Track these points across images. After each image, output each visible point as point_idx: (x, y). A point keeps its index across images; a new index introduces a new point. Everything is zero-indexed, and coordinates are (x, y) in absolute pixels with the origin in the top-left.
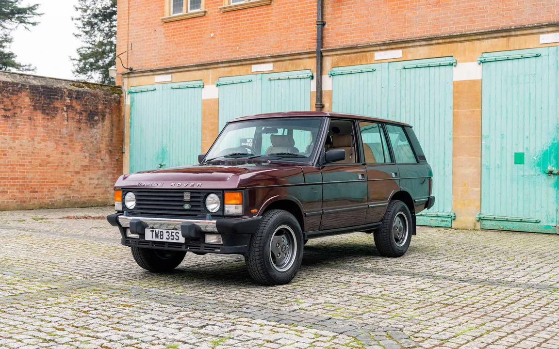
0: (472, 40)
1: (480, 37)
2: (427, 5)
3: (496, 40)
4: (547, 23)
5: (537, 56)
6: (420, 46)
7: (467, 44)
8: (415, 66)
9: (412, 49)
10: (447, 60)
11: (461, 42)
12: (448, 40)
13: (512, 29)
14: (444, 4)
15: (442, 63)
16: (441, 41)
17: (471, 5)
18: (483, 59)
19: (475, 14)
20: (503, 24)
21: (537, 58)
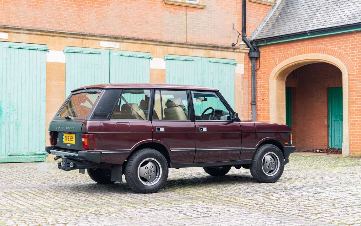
0: (61, 36)
1: (66, 36)
2: (27, 5)
3: (75, 39)
4: (107, 36)
5: (99, 54)
6: (23, 33)
7: (56, 38)
8: (19, 47)
9: (16, 34)
10: (43, 47)
11: (52, 36)
12: (45, 34)
13: (87, 35)
14: (40, 8)
15: (39, 48)
16: (39, 33)
17: (59, 13)
18: (67, 50)
19: (61, 20)
20: (79, 30)
21: (99, 55)
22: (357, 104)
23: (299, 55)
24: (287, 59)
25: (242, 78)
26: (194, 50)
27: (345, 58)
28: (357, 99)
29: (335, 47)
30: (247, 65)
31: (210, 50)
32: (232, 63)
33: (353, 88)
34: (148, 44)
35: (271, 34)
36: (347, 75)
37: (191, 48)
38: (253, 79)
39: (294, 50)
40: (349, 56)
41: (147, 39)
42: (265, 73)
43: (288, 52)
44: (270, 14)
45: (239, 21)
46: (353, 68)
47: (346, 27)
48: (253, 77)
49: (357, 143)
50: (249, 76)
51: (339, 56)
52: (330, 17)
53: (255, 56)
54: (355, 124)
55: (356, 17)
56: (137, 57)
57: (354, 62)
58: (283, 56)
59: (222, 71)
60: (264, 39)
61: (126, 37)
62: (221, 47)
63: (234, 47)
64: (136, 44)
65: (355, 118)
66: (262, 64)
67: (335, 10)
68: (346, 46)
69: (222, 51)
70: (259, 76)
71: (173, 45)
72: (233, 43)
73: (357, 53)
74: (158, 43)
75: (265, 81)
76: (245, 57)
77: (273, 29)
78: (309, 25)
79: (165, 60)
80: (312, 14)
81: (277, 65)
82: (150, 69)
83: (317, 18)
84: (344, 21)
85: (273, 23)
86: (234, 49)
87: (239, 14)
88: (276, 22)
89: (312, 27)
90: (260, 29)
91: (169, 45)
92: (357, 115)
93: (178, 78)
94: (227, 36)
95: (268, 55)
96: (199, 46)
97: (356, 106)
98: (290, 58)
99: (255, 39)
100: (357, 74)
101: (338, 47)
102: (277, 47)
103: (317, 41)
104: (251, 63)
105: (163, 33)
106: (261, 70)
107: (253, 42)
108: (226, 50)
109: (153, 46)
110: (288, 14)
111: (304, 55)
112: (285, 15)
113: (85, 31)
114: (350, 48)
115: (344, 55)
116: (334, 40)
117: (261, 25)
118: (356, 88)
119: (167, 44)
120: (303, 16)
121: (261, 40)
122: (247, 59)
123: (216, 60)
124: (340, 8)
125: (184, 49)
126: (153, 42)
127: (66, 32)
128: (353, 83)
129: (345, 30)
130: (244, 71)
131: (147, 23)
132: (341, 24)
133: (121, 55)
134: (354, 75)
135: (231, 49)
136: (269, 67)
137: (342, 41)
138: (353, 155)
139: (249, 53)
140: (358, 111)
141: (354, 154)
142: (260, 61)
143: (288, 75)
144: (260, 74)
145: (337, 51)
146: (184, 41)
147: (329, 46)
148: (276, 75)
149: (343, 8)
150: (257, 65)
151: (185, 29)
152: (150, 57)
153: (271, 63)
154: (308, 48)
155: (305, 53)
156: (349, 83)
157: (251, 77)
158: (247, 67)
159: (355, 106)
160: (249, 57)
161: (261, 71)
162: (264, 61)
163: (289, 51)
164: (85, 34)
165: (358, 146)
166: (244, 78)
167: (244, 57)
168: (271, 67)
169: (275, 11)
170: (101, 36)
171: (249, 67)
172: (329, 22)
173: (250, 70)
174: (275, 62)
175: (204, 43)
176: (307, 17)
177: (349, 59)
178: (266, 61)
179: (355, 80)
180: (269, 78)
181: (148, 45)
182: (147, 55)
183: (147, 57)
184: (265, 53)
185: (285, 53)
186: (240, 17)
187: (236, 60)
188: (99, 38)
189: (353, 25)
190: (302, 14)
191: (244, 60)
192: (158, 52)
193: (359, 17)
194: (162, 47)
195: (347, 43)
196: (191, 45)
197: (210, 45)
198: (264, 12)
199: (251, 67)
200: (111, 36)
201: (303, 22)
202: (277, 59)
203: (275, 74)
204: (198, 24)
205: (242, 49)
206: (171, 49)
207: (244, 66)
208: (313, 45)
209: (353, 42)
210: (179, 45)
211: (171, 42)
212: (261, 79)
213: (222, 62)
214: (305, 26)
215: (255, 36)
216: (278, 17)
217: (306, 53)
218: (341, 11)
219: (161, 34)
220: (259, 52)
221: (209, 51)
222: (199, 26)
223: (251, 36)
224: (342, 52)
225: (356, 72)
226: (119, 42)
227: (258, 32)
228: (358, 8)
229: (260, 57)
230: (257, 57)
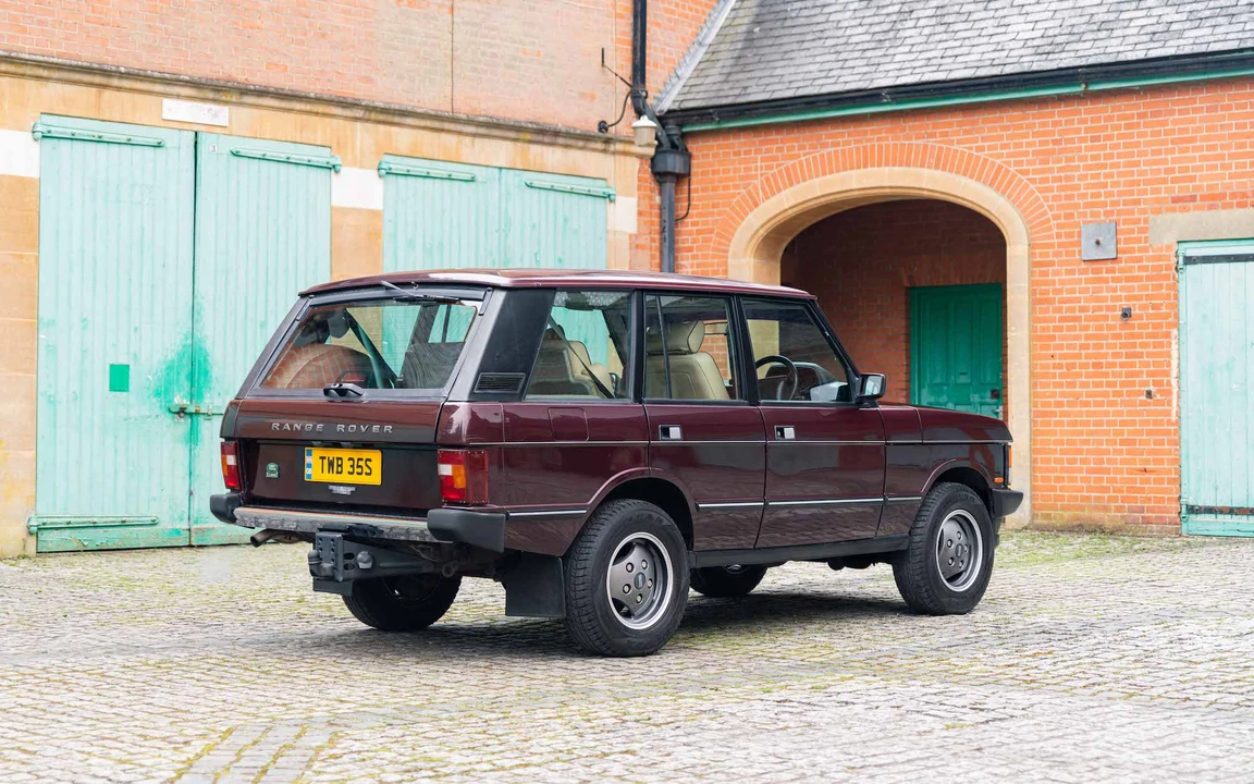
0: (23, 76)
1: (45, 73)
3: (74, 88)
4: (187, 78)
5: (159, 146)
7: (5, 81)
13: (121, 73)
18: (45, 129)
19: (25, 11)
20: (88, 54)
21: (157, 149)
22: (1060, 347)
23: (845, 169)
24: (798, 182)
25: (630, 248)
26: (477, 140)
27: (1018, 185)
28: (1057, 329)
29: (980, 149)
30: (647, 201)
31: (530, 142)
32: (600, 191)
33: (1047, 292)
34: (324, 115)
35: (737, 92)
36: (1026, 247)
37: (467, 134)
38: (666, 251)
39: (825, 151)
40: (1033, 181)
41: (325, 97)
42: (711, 231)
43: (803, 158)
44: (716, 18)
45: (622, 42)
46: (1048, 221)
47: (1025, 80)
48: (667, 244)
49: (1058, 479)
50: (653, 240)
51: (996, 180)
52: (958, 43)
53: (677, 171)
54: (1053, 414)
55: (1060, 48)
56: (288, 162)
57: (1050, 203)
58: (780, 172)
59: (565, 220)
60: (711, 111)
61: (252, 87)
62: (568, 135)
63: (608, 135)
64: (286, 115)
65: (1053, 395)
66: (699, 199)
67: (971, 18)
68: (1020, 145)
69: (567, 146)
70: (684, 241)
71: (409, 121)
72: (601, 119)
73: (1060, 170)
74: (359, 113)
75: (710, 261)
76: (639, 171)
77: (741, 76)
78: (881, 68)
79: (380, 176)
80: (886, 27)
81: (756, 205)
82: (332, 208)
83: (909, 41)
84: (1015, 60)
85: (736, 54)
86: (608, 141)
87: (622, 17)
88: (743, 49)
89: (897, 73)
90: (687, 72)
91: (397, 119)
92: (1057, 385)
93: (424, 244)
94: (582, 95)
95: (721, 168)
96: (495, 127)
97: (1058, 352)
98: (809, 182)
99: (675, 107)
100: (1060, 245)
101: (990, 148)
102: (756, 139)
103: (911, 124)
104: (661, 193)
105: (373, 76)
106: (695, 219)
107: (668, 118)
108: (581, 143)
109: (342, 122)
110: (789, 23)
111: (862, 170)
112: (779, 24)
113: (109, 59)
114: (1035, 153)
115: (1014, 176)
116: (976, 122)
117: (688, 59)
118: (1056, 292)
119: (390, 118)
120: (849, 32)
121: (702, 113)
122: (646, 181)
123: (547, 181)
124: (991, 13)
125: (443, 136)
126: (344, 107)
127: (46, 59)
128: (1046, 274)
129: (1019, 91)
130: (638, 220)
131: (323, 36)
132: (1008, 70)
133: (236, 155)
134: (1051, 246)
135: (596, 141)
136: (728, 209)
137: (1006, 128)
138: (1045, 522)
139: (653, 159)
140: (1065, 370)
141: (1048, 516)
142: (692, 187)
143: (790, 239)
144: (690, 233)
145: (986, 161)
146: (444, 107)
147: (959, 142)
148: (754, 241)
149: (1001, 13)
150: (678, 200)
151: (450, 65)
152: (333, 162)
153: (733, 196)
154: (880, 147)
155: (865, 166)
156: (1032, 273)
157: (657, 244)
158: (648, 210)
159: (1051, 352)
160: (652, 172)
161: (694, 224)
162: (704, 190)
163: (805, 155)
164: (114, 69)
165: (1062, 489)
166: (637, 247)
167: (637, 170)
168: (733, 208)
169: (733, 10)
170: (166, 79)
171: (651, 207)
172: (960, 59)
173: (657, 220)
174: (749, 193)
175: (508, 115)
176: (868, 37)
177: (1032, 192)
178: (714, 189)
179: (1051, 264)
180: (727, 251)
181: (327, 120)
182: (322, 155)
183: (322, 161)
184: (710, 158)
185: (792, 162)
186: (626, 25)
187: (611, 182)
188: (158, 88)
189: (1050, 74)
190: (845, 24)
191: (636, 183)
192: (358, 144)
193: (1068, 48)
194: (370, 126)
195: (1026, 136)
196: (469, 122)
197: (530, 126)
198: (697, 11)
199: (661, 208)
200: (203, 81)
201: (857, 54)
202: (758, 182)
203: (753, 236)
204: (491, 46)
205: (645, 142)
206: (403, 137)
207: (639, 205)
208: (898, 138)
209: (1044, 134)
210: (428, 123)
211: (403, 108)
212: (695, 252)
213: (568, 188)
214: (866, 69)
215: (673, 95)
216: (750, 32)
217: (873, 166)
218: (995, 22)
219: (368, 80)
220: (688, 156)
221: (526, 145)
222: (494, 55)
223: (659, 95)
224: (1005, 166)
225: (1059, 236)
226: (226, 103)
227: (682, 83)
228: (1058, 15)
229: (689, 175)
230: (683, 172)
